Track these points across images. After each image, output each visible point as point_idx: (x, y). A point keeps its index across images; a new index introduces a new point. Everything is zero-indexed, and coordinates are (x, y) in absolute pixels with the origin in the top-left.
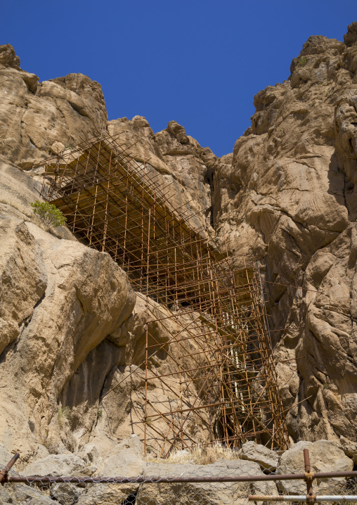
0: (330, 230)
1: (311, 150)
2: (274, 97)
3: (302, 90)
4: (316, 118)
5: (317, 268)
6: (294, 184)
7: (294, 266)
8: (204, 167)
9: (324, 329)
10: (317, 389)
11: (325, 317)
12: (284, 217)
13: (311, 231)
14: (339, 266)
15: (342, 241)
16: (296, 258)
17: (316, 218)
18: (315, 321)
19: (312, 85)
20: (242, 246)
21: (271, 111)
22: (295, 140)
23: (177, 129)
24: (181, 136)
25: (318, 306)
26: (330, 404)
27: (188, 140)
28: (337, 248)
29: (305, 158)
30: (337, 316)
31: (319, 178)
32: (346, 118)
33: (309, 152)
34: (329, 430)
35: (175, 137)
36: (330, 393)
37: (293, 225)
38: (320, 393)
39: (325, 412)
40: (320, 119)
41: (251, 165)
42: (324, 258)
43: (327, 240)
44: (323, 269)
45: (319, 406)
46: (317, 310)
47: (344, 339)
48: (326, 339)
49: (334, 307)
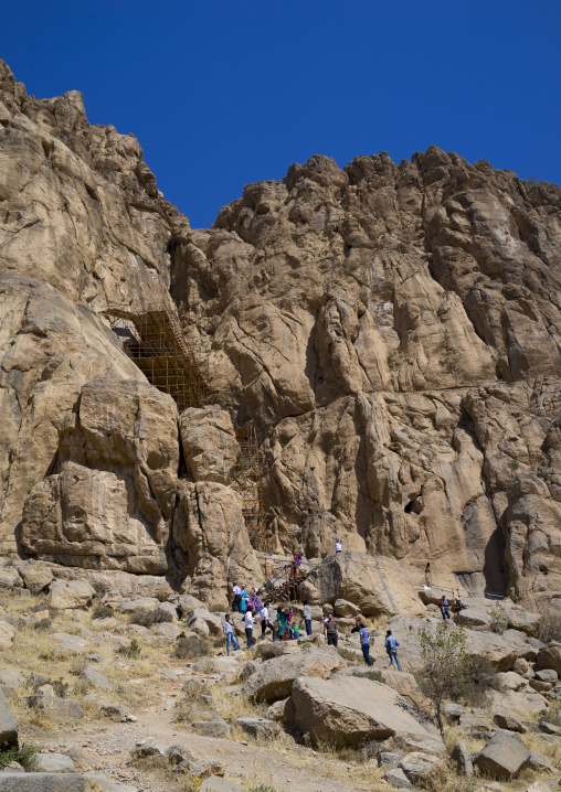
0: (299, 405)
1: (295, 311)
2: (268, 210)
3: (299, 231)
4: (306, 278)
5: (284, 432)
6: (276, 343)
7: (268, 421)
8: (169, 233)
9: (286, 482)
10: (274, 517)
11: (287, 474)
12: (265, 374)
13: (287, 401)
14: (301, 437)
15: (306, 419)
16: (270, 415)
17: (292, 392)
18: (281, 475)
19: (309, 231)
20: (220, 377)
21: (262, 224)
22: (282, 290)
23: (149, 177)
24: (151, 187)
25: (284, 465)
26: (281, 528)
27: (157, 193)
28: (302, 423)
29: (290, 317)
30: (296, 476)
31: (298, 350)
32: (332, 323)
33: (292, 312)
34: (278, 542)
35: (144, 187)
36: (282, 522)
37: (272, 387)
38: (275, 520)
39: (277, 532)
40: (309, 282)
41: (233, 281)
42: (291, 426)
43: (295, 412)
44: (290, 435)
45: (273, 527)
46: (283, 468)
47: (297, 492)
48: (286, 489)
49: (294, 470)
